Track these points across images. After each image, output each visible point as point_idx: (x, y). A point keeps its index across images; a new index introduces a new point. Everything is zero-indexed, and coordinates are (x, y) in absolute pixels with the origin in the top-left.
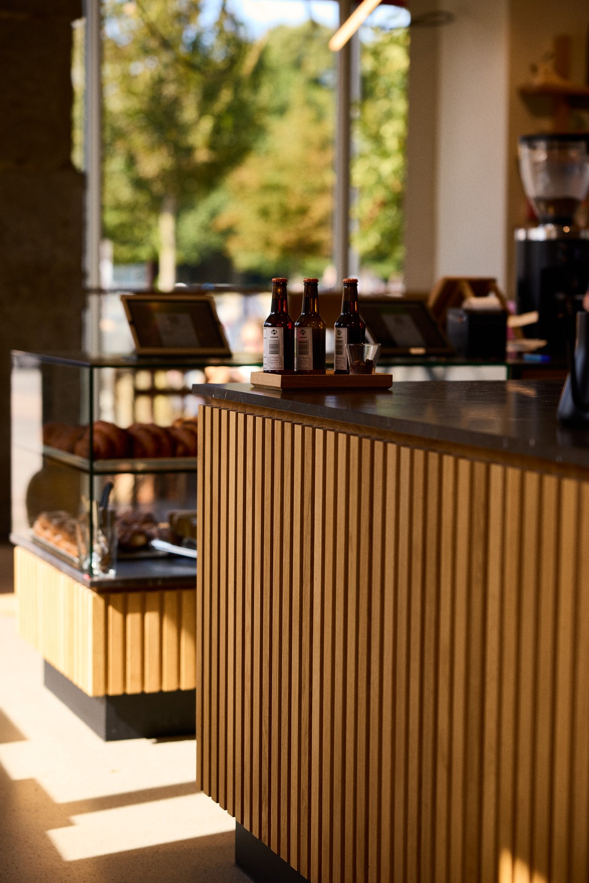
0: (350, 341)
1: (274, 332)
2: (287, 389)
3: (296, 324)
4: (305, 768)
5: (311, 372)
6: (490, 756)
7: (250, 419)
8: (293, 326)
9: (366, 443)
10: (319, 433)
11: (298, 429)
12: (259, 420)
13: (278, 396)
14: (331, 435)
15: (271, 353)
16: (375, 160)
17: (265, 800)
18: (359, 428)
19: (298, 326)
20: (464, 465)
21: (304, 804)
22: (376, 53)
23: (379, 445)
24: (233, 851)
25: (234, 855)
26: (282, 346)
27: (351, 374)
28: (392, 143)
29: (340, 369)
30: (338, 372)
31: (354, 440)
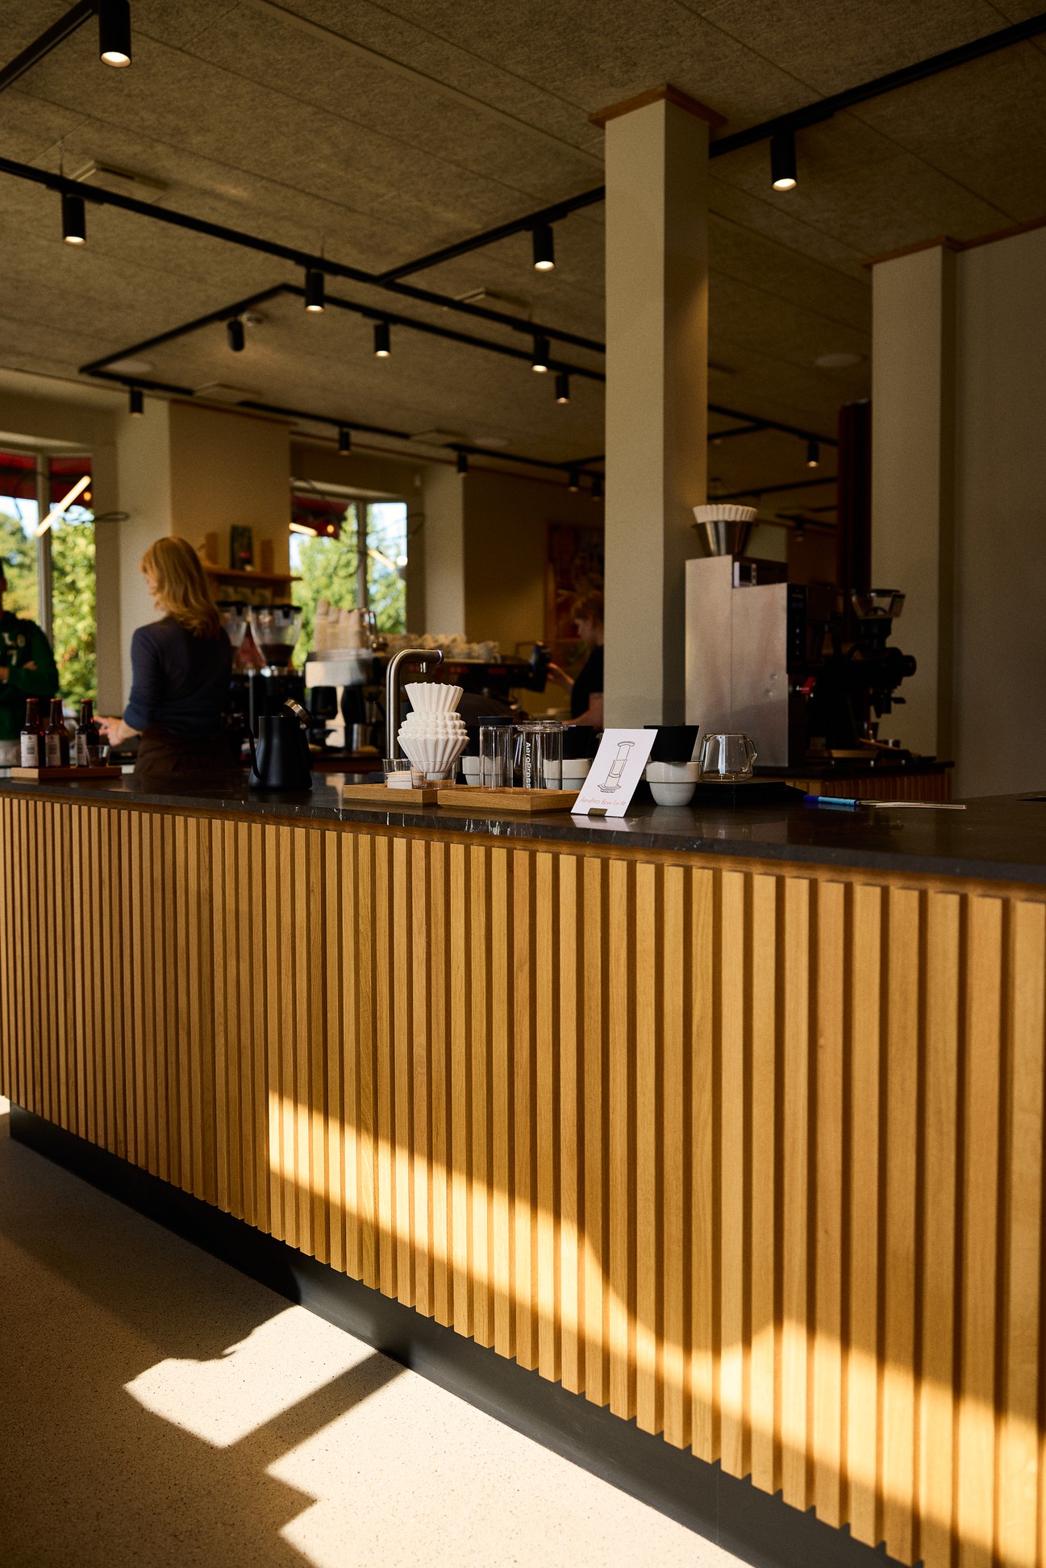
0: (88, 743)
1: (30, 738)
2: (42, 779)
3: (47, 732)
4: (71, 1052)
5: (59, 767)
6: (219, 1020)
7: (15, 802)
8: (45, 734)
9: (114, 812)
10: (75, 808)
11: (57, 807)
12: (23, 802)
13: (37, 783)
14: (85, 809)
15: (29, 753)
16: (71, 620)
17: (38, 1082)
18: (107, 803)
19: (49, 734)
20: (192, 821)
21: (72, 1079)
22: (63, 540)
23: (124, 813)
24: (8, 1128)
25: (8, 1131)
26: (36, 748)
27: (90, 767)
28: (85, 609)
29: (81, 764)
30: (80, 766)
31: (104, 811)
